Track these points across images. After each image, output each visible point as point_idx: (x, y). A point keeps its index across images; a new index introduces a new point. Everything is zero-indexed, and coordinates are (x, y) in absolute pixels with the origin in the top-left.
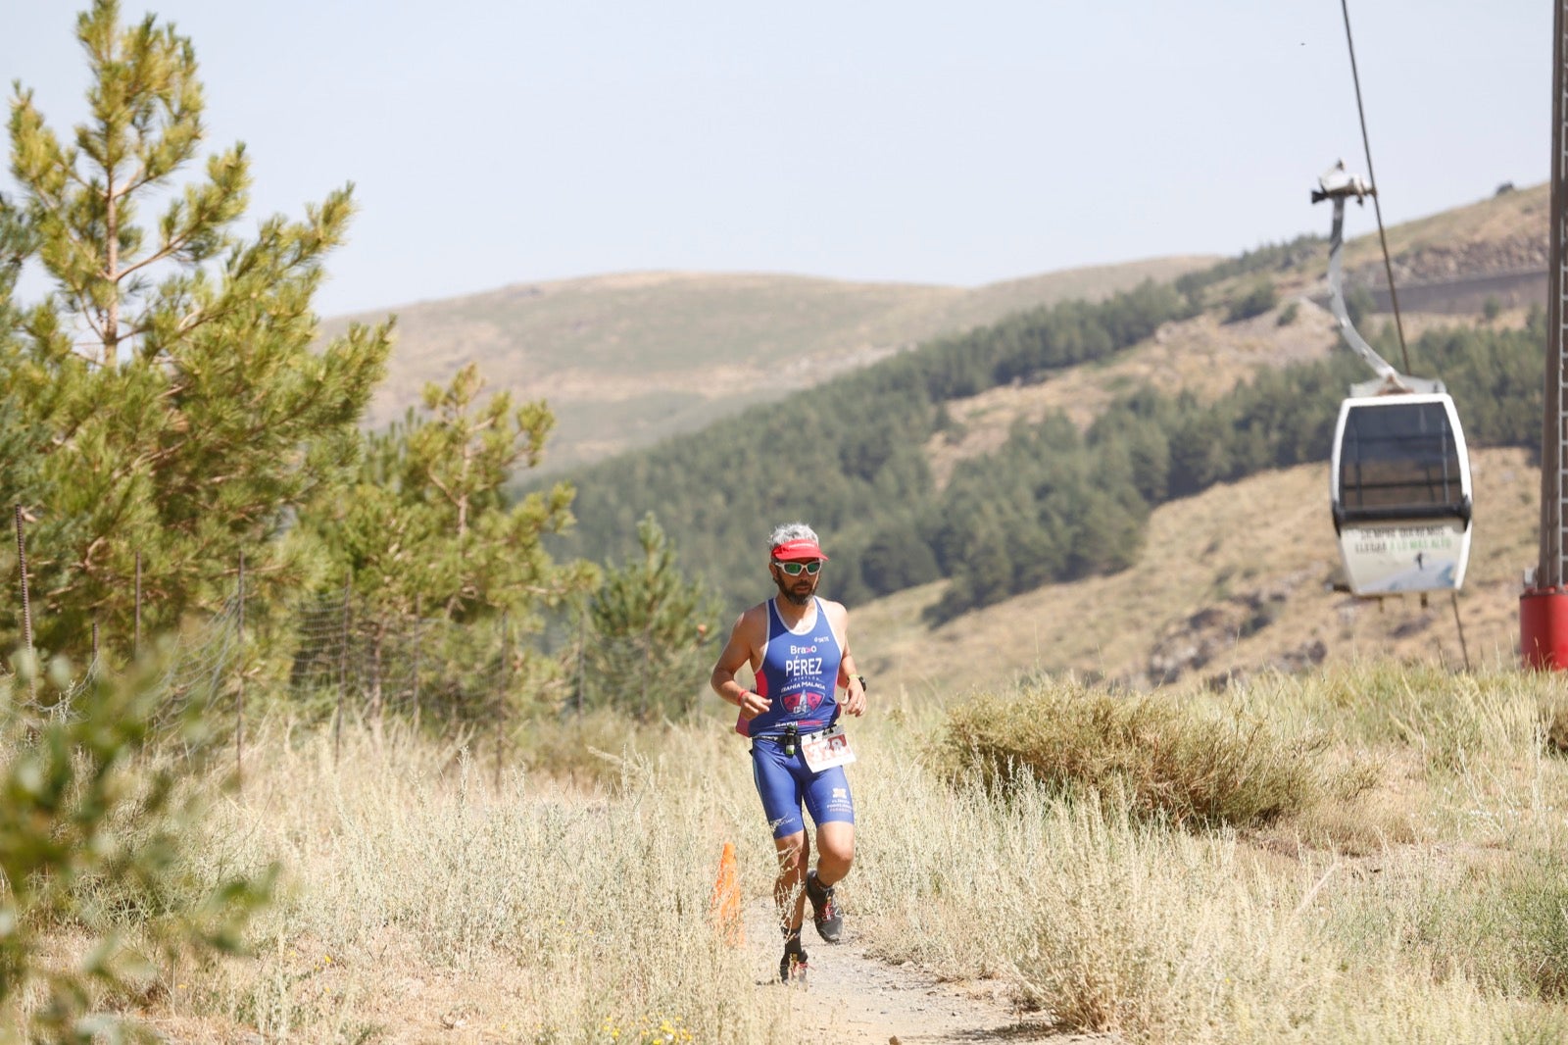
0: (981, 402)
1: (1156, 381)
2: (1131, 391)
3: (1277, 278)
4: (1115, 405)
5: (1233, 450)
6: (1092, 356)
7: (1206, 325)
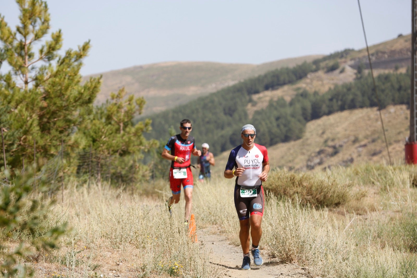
0: (261, 95)
1: (308, 88)
2: (301, 91)
3: (339, 60)
4: (297, 95)
5: (328, 106)
6: (290, 82)
7: (321, 73)
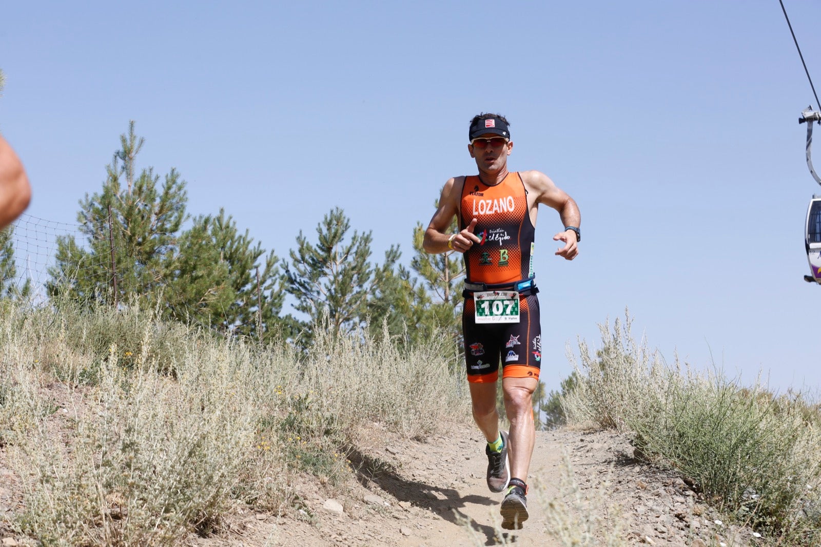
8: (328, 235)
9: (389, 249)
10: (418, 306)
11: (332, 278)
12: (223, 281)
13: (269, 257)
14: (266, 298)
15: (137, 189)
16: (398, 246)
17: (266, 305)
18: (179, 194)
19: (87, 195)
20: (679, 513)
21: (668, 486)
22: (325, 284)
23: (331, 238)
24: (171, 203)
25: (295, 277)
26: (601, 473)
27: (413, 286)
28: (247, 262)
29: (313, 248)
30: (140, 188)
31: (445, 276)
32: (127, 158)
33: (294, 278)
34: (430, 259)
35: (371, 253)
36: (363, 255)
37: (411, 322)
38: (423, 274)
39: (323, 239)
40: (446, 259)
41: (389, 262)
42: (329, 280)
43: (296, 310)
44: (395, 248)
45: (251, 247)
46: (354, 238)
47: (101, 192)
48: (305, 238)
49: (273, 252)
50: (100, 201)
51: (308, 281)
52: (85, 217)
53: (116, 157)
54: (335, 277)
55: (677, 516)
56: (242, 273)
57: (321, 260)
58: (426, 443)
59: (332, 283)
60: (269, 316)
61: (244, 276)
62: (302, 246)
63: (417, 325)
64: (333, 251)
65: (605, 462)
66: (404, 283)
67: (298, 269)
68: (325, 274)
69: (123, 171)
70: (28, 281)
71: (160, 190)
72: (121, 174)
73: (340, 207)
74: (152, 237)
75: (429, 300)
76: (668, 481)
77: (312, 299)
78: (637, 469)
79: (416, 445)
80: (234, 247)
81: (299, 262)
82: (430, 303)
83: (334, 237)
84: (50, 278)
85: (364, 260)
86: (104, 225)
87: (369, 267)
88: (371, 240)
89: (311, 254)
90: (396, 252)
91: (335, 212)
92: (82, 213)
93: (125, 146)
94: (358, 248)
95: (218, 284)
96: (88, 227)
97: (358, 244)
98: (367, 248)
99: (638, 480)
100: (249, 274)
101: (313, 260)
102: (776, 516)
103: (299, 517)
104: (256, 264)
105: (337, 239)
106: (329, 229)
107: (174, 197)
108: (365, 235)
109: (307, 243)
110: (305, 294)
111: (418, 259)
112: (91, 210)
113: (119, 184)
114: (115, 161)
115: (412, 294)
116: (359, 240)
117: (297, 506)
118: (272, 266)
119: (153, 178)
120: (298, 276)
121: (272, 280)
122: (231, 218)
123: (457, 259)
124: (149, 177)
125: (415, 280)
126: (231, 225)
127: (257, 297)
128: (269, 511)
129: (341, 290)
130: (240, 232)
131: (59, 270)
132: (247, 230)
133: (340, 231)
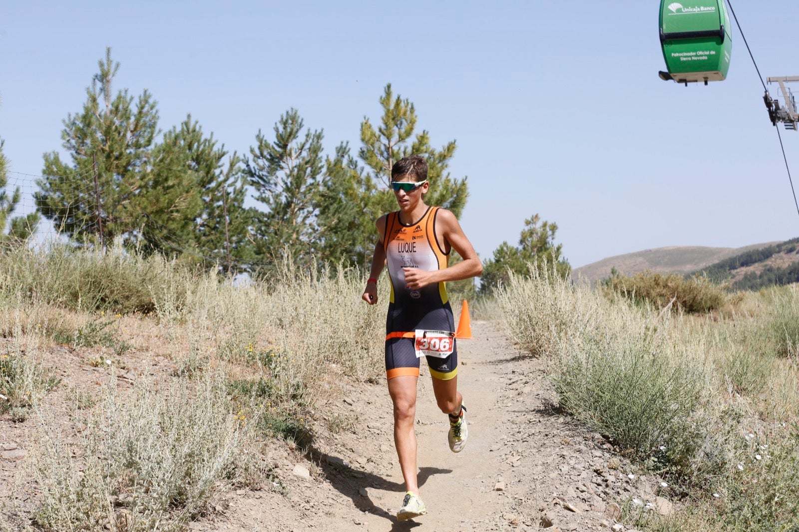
0: (738, 270)
1: (773, 265)
2: (768, 267)
3: (796, 245)
4: (765, 270)
5: (788, 278)
6: (760, 260)
7: (782, 254)
8: (284, 133)
9: (339, 145)
10: (365, 193)
11: (288, 172)
12: (192, 188)
13: (232, 158)
14: (228, 194)
15: (114, 109)
16: (347, 143)
17: (229, 201)
18: (151, 113)
19: (70, 115)
20: (598, 468)
21: (589, 441)
22: (282, 178)
23: (287, 136)
24: (144, 121)
25: (255, 170)
26: (530, 422)
27: (361, 173)
28: (211, 163)
29: (271, 146)
30: (117, 108)
31: (389, 164)
32: (104, 81)
33: (253, 171)
34: (376, 151)
35: (323, 149)
36: (315, 150)
37: (359, 208)
38: (370, 164)
39: (280, 137)
40: (390, 150)
41: (339, 157)
42: (286, 174)
43: (256, 201)
44: (344, 145)
45: (215, 149)
46: (307, 136)
47: (82, 112)
48: (263, 136)
49: (235, 153)
50: (81, 120)
51: (267, 174)
52: (68, 134)
53: (94, 80)
54: (291, 172)
55: (596, 471)
56: (208, 173)
57: (278, 155)
58: (377, 384)
59: (288, 177)
60: (232, 210)
61: (209, 176)
62: (261, 143)
63: (365, 210)
64: (289, 147)
65: (534, 411)
66: (352, 173)
67: (258, 164)
68: (282, 168)
69: (101, 92)
70: (18, 190)
71: (134, 109)
72: (99, 95)
73: (295, 108)
74: (128, 151)
75: (375, 187)
76: (588, 436)
77: (270, 190)
78: (561, 420)
79: (369, 387)
80: (200, 149)
81: (259, 158)
82: (376, 189)
83: (290, 135)
84: (37, 189)
85: (317, 156)
86: (85, 141)
87: (321, 162)
88: (323, 137)
89: (269, 151)
90: (345, 148)
91: (290, 113)
92: (65, 130)
93: (102, 70)
94: (311, 145)
95: (187, 192)
96: (71, 144)
97: (310, 141)
98: (319, 144)
99: (562, 434)
100: (214, 174)
101: (271, 155)
102: (680, 465)
103: (273, 489)
104: (220, 163)
105: (292, 136)
106: (285, 128)
107: (146, 115)
108: (318, 133)
109: (266, 141)
110: (264, 186)
111: (365, 150)
112: (74, 128)
113: (97, 104)
114: (94, 84)
115: (359, 182)
116: (312, 137)
117: (271, 477)
118: (235, 165)
119: (128, 98)
120: (257, 171)
121: (235, 178)
122: (197, 122)
123: (399, 149)
124: (125, 98)
125: (362, 169)
126: (197, 129)
127: (221, 193)
128: (248, 486)
129: (296, 183)
130: (205, 136)
131: (45, 181)
132: (212, 133)
133: (295, 130)
